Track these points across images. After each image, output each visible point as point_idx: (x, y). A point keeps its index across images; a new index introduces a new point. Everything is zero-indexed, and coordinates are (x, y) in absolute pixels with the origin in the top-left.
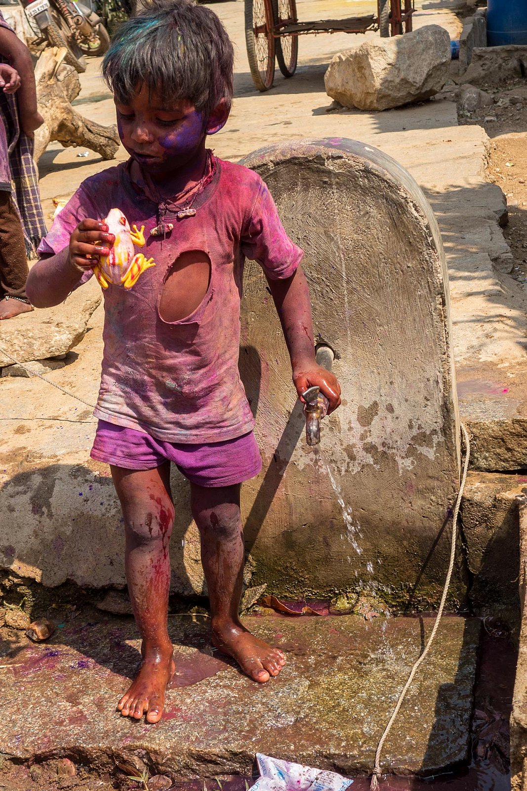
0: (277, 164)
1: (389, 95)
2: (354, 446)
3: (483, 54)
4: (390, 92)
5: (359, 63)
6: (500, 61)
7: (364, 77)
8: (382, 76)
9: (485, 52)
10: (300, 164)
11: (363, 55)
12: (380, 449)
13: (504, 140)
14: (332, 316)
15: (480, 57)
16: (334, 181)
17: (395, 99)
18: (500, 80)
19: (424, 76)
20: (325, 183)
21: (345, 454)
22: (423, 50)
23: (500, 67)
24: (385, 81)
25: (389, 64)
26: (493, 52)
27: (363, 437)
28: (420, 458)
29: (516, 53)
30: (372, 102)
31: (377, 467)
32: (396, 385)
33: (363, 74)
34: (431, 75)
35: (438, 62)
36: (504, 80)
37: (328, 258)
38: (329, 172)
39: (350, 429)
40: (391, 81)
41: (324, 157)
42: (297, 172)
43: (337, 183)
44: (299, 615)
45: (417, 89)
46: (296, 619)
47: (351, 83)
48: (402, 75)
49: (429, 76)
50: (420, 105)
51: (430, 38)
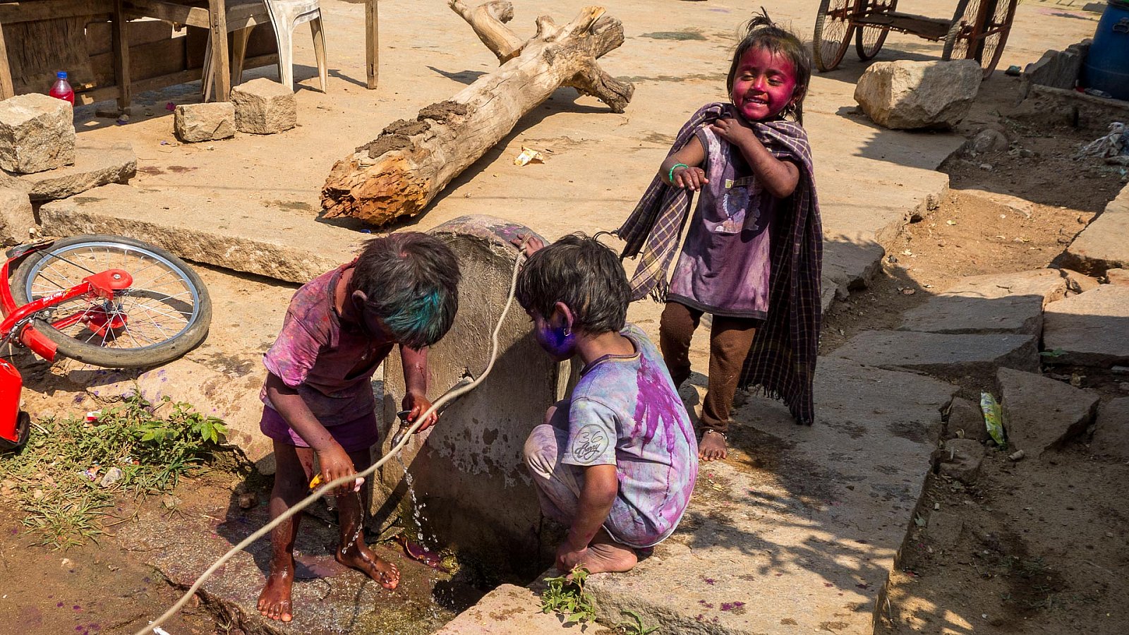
0: (458, 235)
1: (902, 117)
2: (478, 455)
3: (1041, 93)
4: (903, 114)
5: (884, 79)
6: (1055, 104)
7: (883, 93)
8: (900, 98)
9: (1043, 91)
10: (473, 241)
11: (888, 73)
12: (495, 464)
13: (967, 196)
14: (478, 356)
15: (1037, 95)
16: (494, 261)
17: (905, 122)
18: (1049, 122)
19: (941, 108)
20: (488, 260)
21: (471, 458)
22: (949, 83)
23: (1053, 110)
24: (901, 103)
25: (910, 88)
26: (1051, 93)
27: (484, 451)
28: (520, 480)
29: (1074, 101)
30: (884, 118)
31: (491, 476)
32: (512, 423)
33: (884, 90)
34: (949, 108)
35: (961, 97)
36: (1054, 124)
37: (481, 315)
38: (492, 254)
39: (477, 442)
40: (907, 105)
41: (490, 241)
42: (470, 246)
43: (496, 263)
44: (414, 559)
45: (930, 118)
46: (411, 561)
47: (872, 95)
48: (919, 102)
49: (946, 109)
50: (932, 134)
51: (961, 73)
